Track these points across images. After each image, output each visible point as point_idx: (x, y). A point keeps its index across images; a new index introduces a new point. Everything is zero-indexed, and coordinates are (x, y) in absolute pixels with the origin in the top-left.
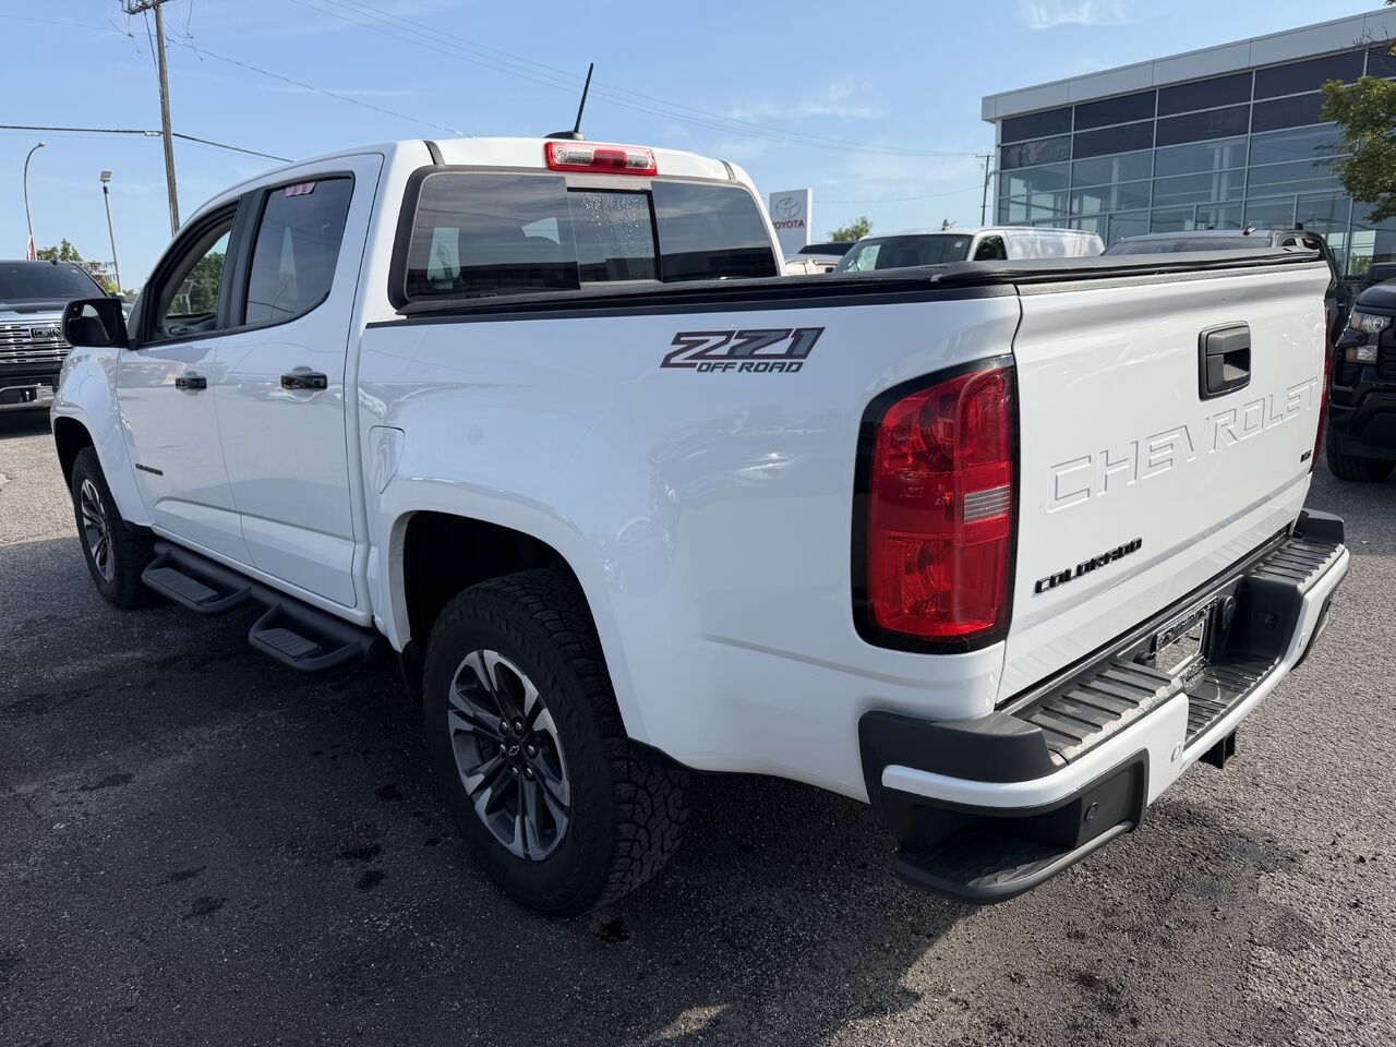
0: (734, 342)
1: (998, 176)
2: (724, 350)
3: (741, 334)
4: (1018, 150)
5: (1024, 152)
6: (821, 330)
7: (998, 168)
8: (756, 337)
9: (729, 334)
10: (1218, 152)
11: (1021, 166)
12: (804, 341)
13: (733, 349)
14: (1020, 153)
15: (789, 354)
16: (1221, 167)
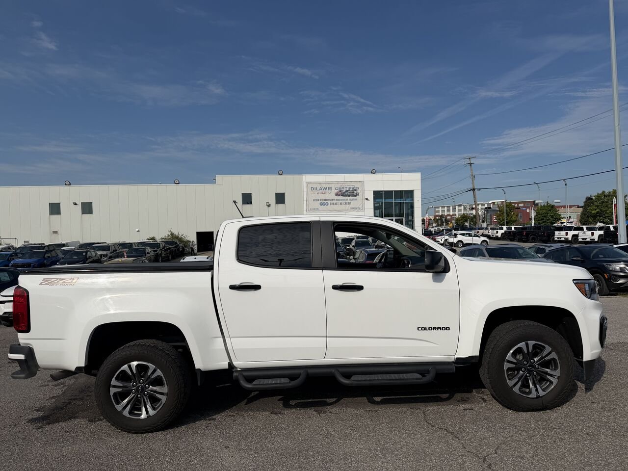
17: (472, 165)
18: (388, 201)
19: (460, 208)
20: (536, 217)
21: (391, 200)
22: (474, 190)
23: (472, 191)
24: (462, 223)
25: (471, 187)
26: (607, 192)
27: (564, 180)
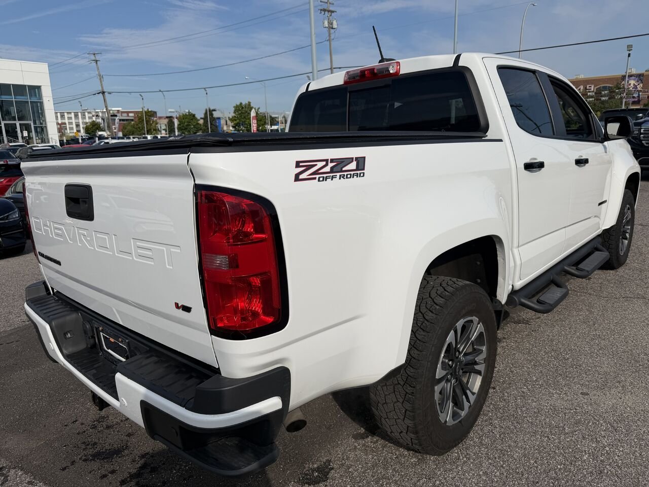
17: (98, 62)
18: (21, 98)
19: (70, 116)
20: (179, 126)
21: (26, 98)
22: (103, 93)
23: (101, 94)
24: (93, 131)
25: (100, 89)
26: (244, 103)
27: (205, 89)
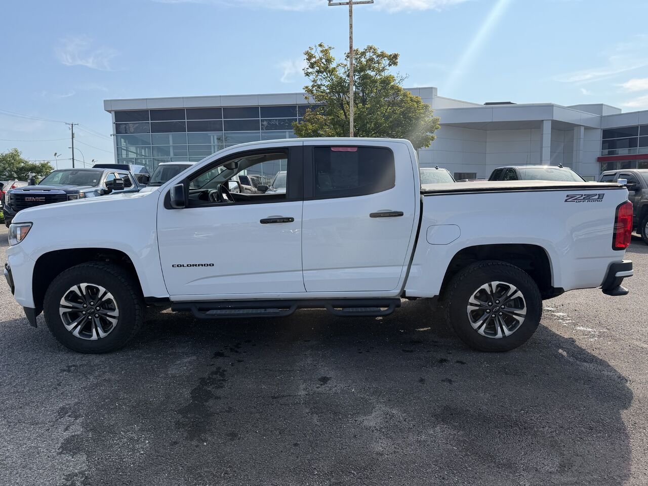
0: (584, 197)
1: (115, 137)
2: (582, 198)
3: (585, 195)
4: (124, 126)
5: (127, 127)
6: (604, 194)
7: (115, 133)
8: (589, 196)
9: (582, 195)
10: (212, 137)
11: (127, 133)
12: (601, 197)
13: (584, 198)
14: (125, 128)
15: (598, 198)
16: (214, 143)
